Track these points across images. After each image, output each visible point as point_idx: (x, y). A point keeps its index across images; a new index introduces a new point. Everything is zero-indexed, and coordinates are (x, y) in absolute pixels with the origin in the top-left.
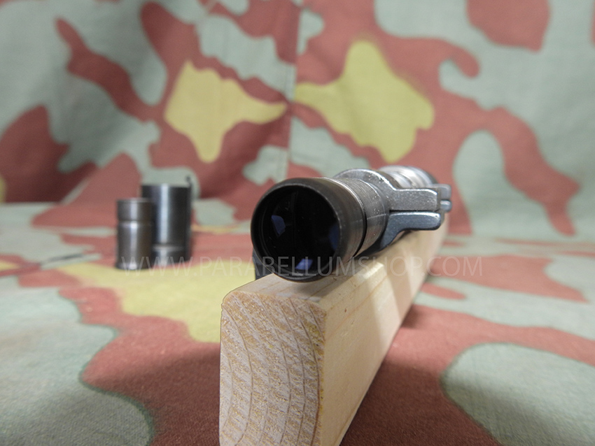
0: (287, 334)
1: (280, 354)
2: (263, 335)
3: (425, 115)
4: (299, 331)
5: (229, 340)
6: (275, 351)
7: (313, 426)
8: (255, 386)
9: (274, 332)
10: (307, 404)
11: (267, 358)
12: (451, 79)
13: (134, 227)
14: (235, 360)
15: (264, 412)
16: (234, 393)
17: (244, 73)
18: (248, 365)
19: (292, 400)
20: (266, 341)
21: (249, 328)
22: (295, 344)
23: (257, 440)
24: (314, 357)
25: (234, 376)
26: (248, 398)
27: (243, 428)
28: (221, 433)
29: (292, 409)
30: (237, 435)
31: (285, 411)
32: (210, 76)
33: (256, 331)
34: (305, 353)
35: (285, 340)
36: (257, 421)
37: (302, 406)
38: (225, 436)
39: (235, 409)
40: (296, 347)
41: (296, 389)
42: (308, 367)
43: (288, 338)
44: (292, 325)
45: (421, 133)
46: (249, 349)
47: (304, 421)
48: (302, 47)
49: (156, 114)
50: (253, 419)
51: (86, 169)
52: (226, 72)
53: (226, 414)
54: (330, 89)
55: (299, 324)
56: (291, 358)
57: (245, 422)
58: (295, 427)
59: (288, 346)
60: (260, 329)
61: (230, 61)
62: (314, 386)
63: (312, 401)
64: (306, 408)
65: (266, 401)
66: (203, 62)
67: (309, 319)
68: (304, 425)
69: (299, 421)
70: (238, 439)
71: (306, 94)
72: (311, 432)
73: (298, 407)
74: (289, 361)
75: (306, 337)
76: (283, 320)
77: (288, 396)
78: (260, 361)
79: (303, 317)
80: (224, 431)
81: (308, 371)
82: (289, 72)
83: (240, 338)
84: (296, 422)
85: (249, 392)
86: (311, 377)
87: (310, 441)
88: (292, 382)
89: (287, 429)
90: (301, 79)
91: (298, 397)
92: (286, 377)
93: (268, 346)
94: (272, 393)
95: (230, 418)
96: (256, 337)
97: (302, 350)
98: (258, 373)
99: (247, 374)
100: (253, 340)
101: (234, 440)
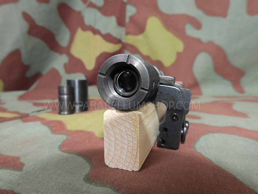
0: (126, 123)
1: (124, 130)
2: (118, 124)
3: (180, 46)
4: (130, 122)
5: (106, 127)
6: (122, 129)
7: (136, 152)
8: (116, 141)
9: (122, 123)
10: (134, 145)
11: (120, 132)
12: (190, 31)
13: (65, 97)
14: (109, 133)
15: (120, 150)
16: (109, 144)
17: (104, 32)
18: (113, 135)
19: (129, 144)
20: (119, 126)
21: (113, 122)
22: (129, 126)
23: (118, 159)
24: (136, 130)
25: (109, 139)
26: (114, 146)
27: (113, 156)
28: (105, 158)
29: (129, 148)
30: (111, 158)
31: (127, 148)
32: (89, 34)
33: (116, 123)
34: (132, 129)
35: (126, 125)
36: (117, 153)
37: (132, 146)
38: (106, 159)
39: (110, 150)
40: (129, 127)
41: (130, 141)
42: (134, 133)
43: (127, 124)
44: (128, 120)
45: (178, 54)
46: (114, 129)
47: (133, 151)
48: (127, 20)
49: (67, 51)
50: (116, 152)
51: (38, 76)
52: (96, 32)
53: (107, 151)
54: (140, 37)
55: (130, 119)
56: (128, 131)
57: (113, 154)
58: (130, 153)
59: (127, 127)
60: (117, 122)
61: (97, 27)
62: (136, 139)
63: (135, 144)
64: (134, 147)
65: (120, 146)
66: (86, 28)
67: (133, 118)
68: (133, 152)
69: (131, 151)
70: (111, 160)
71: (130, 39)
72: (136, 154)
73: (131, 147)
74: (127, 132)
75: (133, 123)
76: (125, 119)
77: (127, 143)
78: (117, 133)
79: (131, 117)
80: (106, 158)
81: (134, 135)
82: (123, 30)
83: (110, 126)
84: (131, 152)
85: (114, 144)
86: (135, 137)
87: (135, 157)
88: (129, 139)
89: (128, 154)
90: (127, 33)
91: (131, 143)
92: (126, 137)
93: (120, 128)
94: (122, 143)
95: (108, 153)
96: (116, 125)
97: (131, 128)
98: (117, 137)
99: (113, 138)
100: (115, 126)
101: (110, 160)
